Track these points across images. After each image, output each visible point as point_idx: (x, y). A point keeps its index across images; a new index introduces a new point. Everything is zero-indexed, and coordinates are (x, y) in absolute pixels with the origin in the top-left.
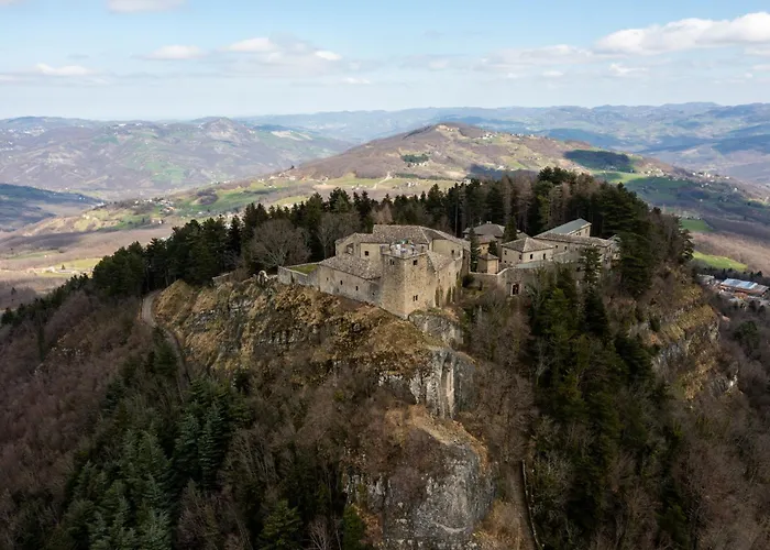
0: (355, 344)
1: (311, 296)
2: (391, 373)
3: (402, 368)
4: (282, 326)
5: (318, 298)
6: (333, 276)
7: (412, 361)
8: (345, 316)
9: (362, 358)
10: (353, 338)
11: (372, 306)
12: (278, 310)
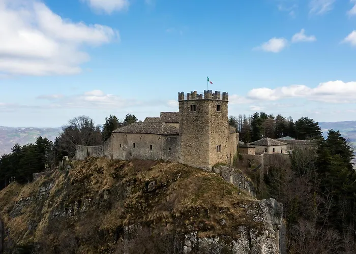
0: (149, 205)
1: (104, 165)
2: (201, 234)
3: (218, 227)
4: (76, 197)
5: (111, 165)
6: (126, 142)
7: (231, 216)
8: (139, 176)
9: (160, 219)
10: (147, 200)
11: (168, 162)
12: (73, 183)
